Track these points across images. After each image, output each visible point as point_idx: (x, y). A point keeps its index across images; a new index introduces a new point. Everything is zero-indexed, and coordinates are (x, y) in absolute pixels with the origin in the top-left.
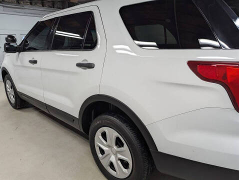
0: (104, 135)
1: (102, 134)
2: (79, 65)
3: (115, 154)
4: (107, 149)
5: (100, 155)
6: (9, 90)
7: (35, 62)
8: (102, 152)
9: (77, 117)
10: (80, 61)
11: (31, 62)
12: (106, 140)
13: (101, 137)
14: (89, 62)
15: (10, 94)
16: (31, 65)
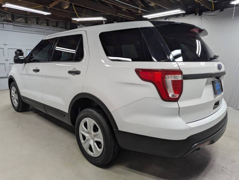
0: (86, 125)
1: (84, 124)
2: (70, 72)
3: (93, 139)
4: (88, 135)
5: (82, 141)
6: (13, 95)
7: (37, 71)
8: (84, 138)
9: (67, 112)
10: (71, 70)
11: (35, 71)
12: (87, 128)
13: (83, 126)
14: (77, 70)
15: (14, 98)
16: (34, 73)
